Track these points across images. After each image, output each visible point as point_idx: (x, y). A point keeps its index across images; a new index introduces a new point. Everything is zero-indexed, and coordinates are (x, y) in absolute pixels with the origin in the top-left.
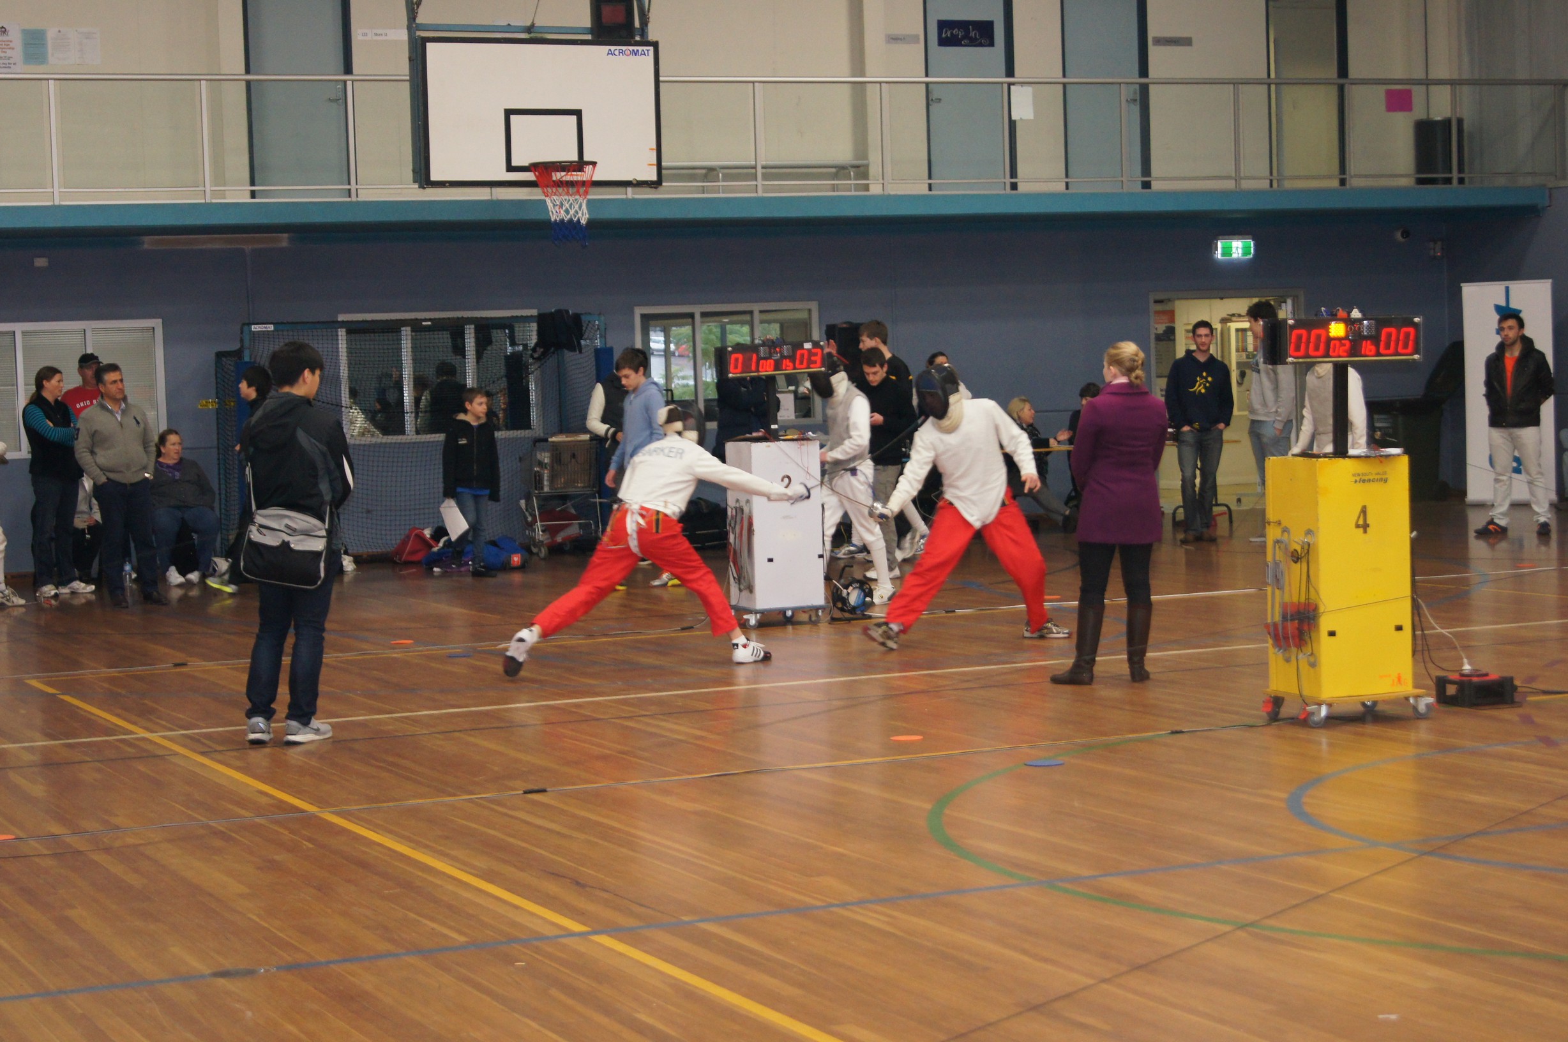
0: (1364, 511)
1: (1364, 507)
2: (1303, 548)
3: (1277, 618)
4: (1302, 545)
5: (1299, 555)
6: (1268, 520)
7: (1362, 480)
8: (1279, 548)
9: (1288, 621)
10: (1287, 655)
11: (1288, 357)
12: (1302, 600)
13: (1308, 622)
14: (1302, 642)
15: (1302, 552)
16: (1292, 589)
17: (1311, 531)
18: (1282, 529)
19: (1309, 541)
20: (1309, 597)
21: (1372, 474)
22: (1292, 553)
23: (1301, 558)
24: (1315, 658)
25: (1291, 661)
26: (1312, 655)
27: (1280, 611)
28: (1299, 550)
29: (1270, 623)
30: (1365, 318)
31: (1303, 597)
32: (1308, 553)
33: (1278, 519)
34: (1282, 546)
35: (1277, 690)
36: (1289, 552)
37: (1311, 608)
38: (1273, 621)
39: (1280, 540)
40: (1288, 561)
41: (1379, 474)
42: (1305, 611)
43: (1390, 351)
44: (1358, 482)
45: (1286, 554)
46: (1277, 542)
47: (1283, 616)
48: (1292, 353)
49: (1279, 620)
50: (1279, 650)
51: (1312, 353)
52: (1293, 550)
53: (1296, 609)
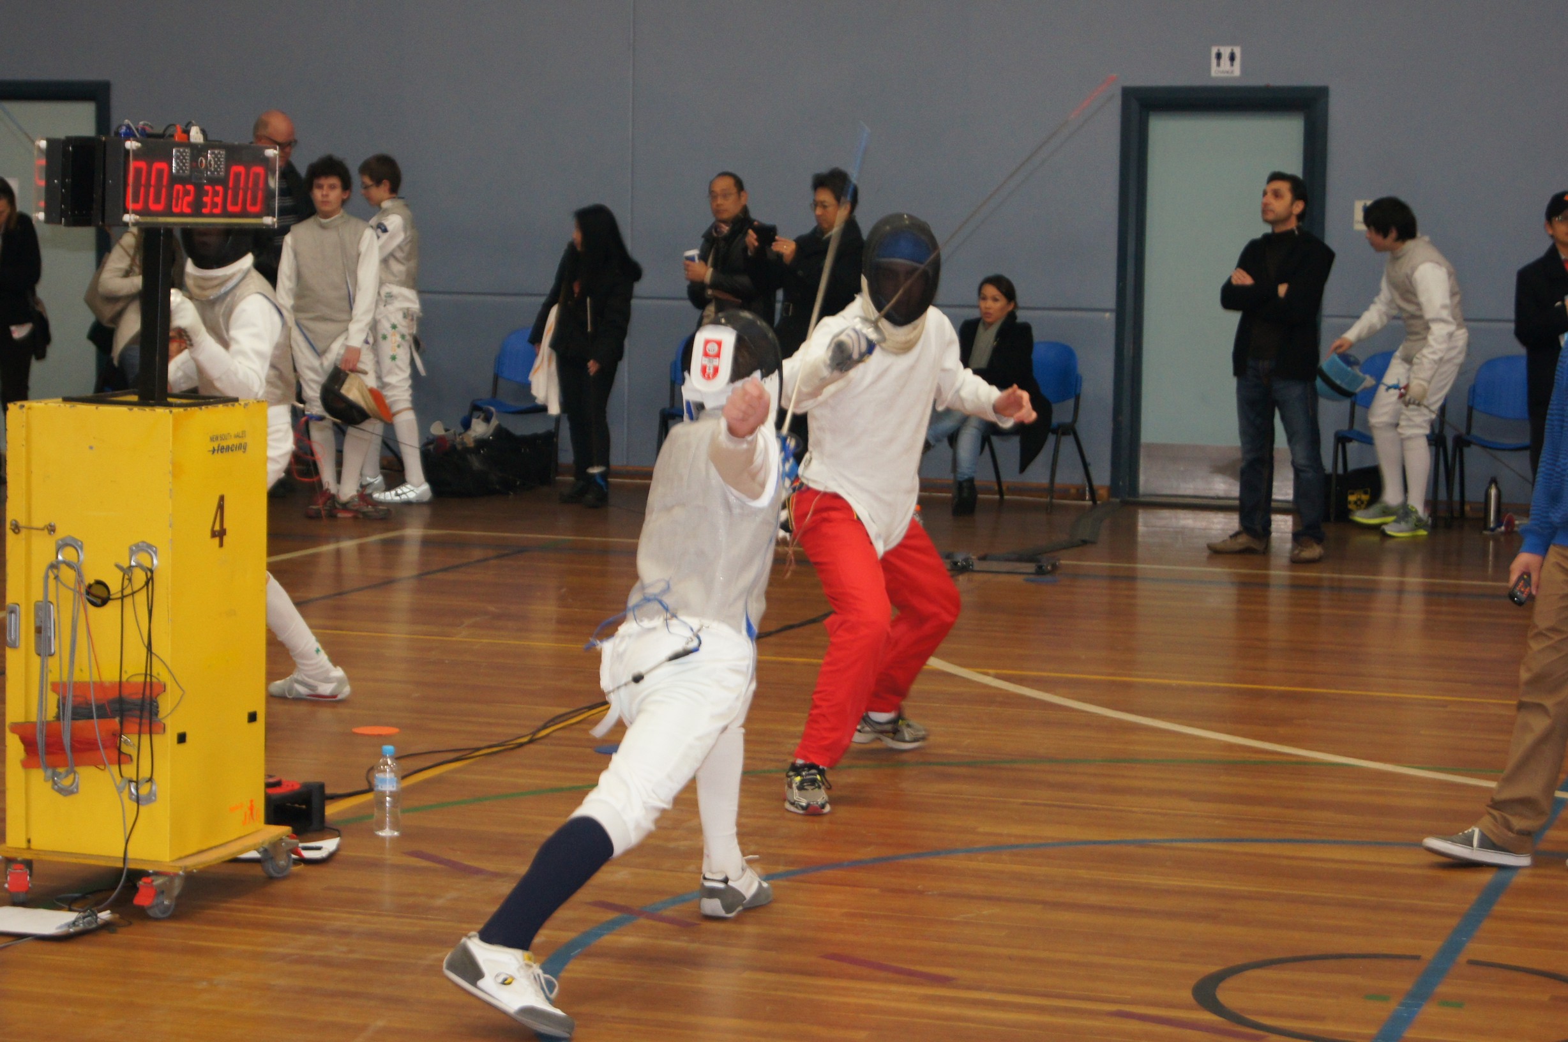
0: (221, 507)
1: (222, 498)
2: (127, 579)
3: (52, 712)
4: (127, 571)
5: (112, 591)
6: (14, 522)
7: (220, 448)
8: (57, 578)
9: (92, 718)
10: (66, 782)
11: (127, 212)
12: (124, 678)
13: (141, 718)
14: (121, 758)
15: (125, 586)
16: (95, 656)
17: (150, 546)
18: (60, 542)
19: (150, 566)
20: (149, 672)
21: (231, 436)
22: (90, 586)
23: (122, 598)
24: (154, 788)
25: (77, 792)
26: (147, 781)
27: (52, 699)
28: (114, 584)
29: (34, 724)
30: (209, 144)
31: (126, 672)
32: (146, 587)
33: (47, 523)
34: (68, 575)
35: (29, 848)
36: (82, 586)
37: (154, 695)
38: (43, 719)
39: (59, 562)
40: (79, 603)
41: (238, 436)
42: (137, 697)
43: (237, 209)
44: (216, 452)
45: (78, 589)
46: (54, 566)
47: (74, 708)
48: (131, 206)
49: (58, 718)
50: (49, 772)
51: (153, 207)
52: (92, 582)
53: (113, 695)
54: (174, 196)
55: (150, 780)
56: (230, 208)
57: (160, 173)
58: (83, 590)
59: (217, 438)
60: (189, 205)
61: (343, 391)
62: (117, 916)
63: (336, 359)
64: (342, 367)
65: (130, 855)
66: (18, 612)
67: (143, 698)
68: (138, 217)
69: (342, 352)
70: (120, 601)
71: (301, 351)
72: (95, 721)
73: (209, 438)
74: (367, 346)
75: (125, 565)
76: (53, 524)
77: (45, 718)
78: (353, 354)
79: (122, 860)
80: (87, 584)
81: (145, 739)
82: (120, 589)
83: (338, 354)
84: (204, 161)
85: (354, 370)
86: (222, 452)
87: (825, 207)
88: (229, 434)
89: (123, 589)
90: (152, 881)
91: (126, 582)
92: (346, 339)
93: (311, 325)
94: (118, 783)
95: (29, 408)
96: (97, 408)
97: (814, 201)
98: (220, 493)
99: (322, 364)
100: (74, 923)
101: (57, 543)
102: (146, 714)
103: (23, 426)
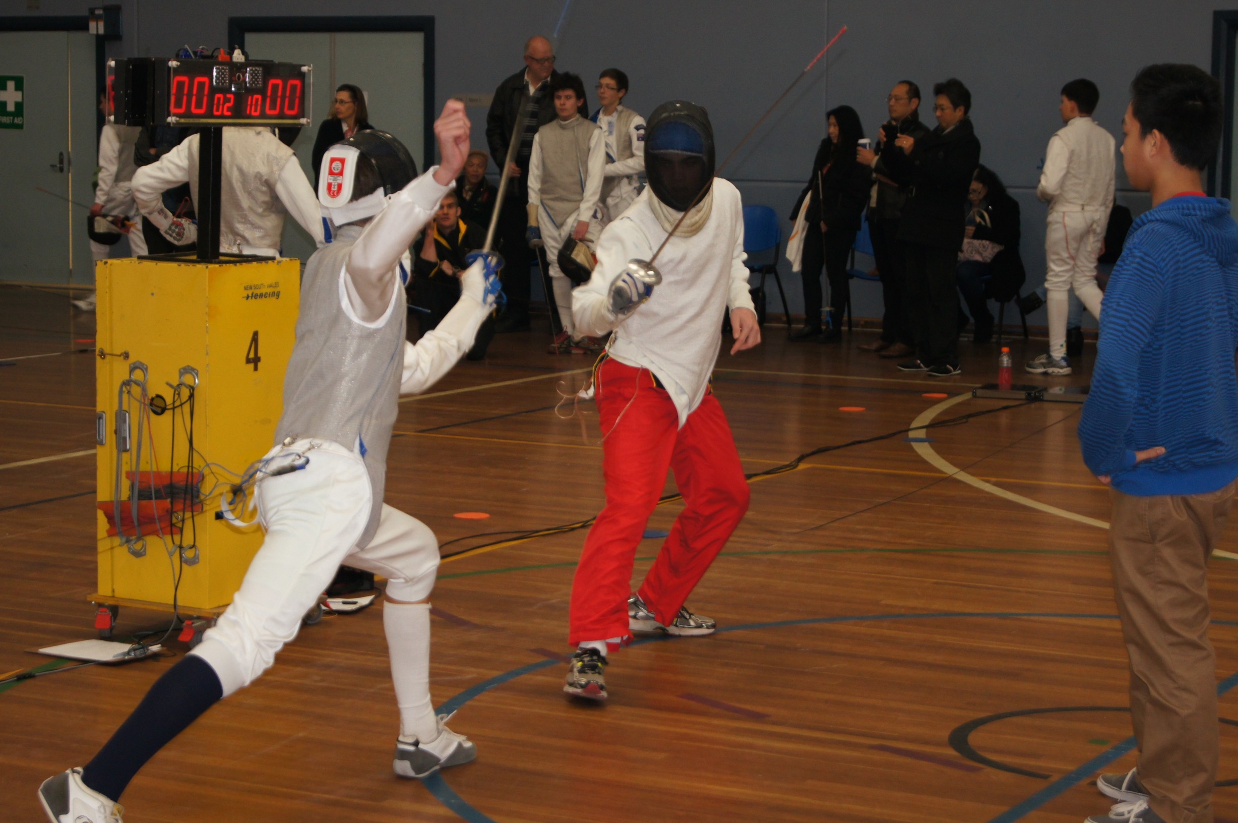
0: (255, 340)
1: (256, 334)
2: (177, 394)
3: (125, 495)
4: (177, 389)
5: (168, 403)
6: (101, 350)
7: (254, 295)
8: (129, 392)
9: (151, 499)
10: (138, 546)
11: (169, 115)
12: (175, 469)
13: (185, 499)
14: (173, 529)
15: (175, 400)
16: (154, 452)
17: (193, 369)
18: (132, 366)
19: (192, 384)
20: (190, 465)
21: (264, 286)
22: (152, 399)
23: (174, 408)
24: (197, 552)
25: (145, 555)
26: (191, 548)
27: (125, 484)
28: (169, 397)
29: (112, 502)
30: (248, 63)
31: (178, 464)
32: (189, 402)
33: (123, 351)
34: (136, 390)
35: (113, 597)
36: (146, 398)
37: (195, 481)
38: (119, 499)
39: (131, 381)
40: (144, 411)
41: (271, 286)
42: (182, 484)
43: (276, 112)
44: (250, 298)
45: (143, 401)
46: (127, 383)
47: (140, 491)
48: (172, 109)
49: (129, 498)
50: (124, 540)
51: (194, 110)
52: (154, 396)
53: (167, 482)
54: (215, 102)
55: (194, 546)
56: (268, 112)
57: (201, 85)
58: (147, 402)
59: (251, 288)
60: (229, 109)
61: (573, 256)
62: (165, 648)
63: (571, 231)
64: (573, 237)
65: (180, 603)
66: (104, 418)
67: (187, 485)
68: (178, 119)
69: (575, 225)
70: (171, 412)
71: (544, 223)
72: (154, 501)
73: (243, 288)
74: (594, 220)
75: (175, 383)
76: (127, 352)
77: (120, 498)
78: (583, 227)
79: (173, 607)
80: (150, 398)
81: (188, 515)
82: (172, 402)
83: (572, 227)
84: (241, 76)
85: (583, 240)
86: (256, 298)
87: (942, 109)
88: (262, 284)
89: (174, 402)
90: (193, 623)
91: (176, 397)
92: (578, 215)
93: (551, 203)
94: (169, 550)
95: (111, 265)
96: (156, 264)
97: (935, 104)
98: (255, 330)
99: (560, 235)
100: (128, 653)
101: (130, 365)
102: (189, 497)
103: (107, 278)
